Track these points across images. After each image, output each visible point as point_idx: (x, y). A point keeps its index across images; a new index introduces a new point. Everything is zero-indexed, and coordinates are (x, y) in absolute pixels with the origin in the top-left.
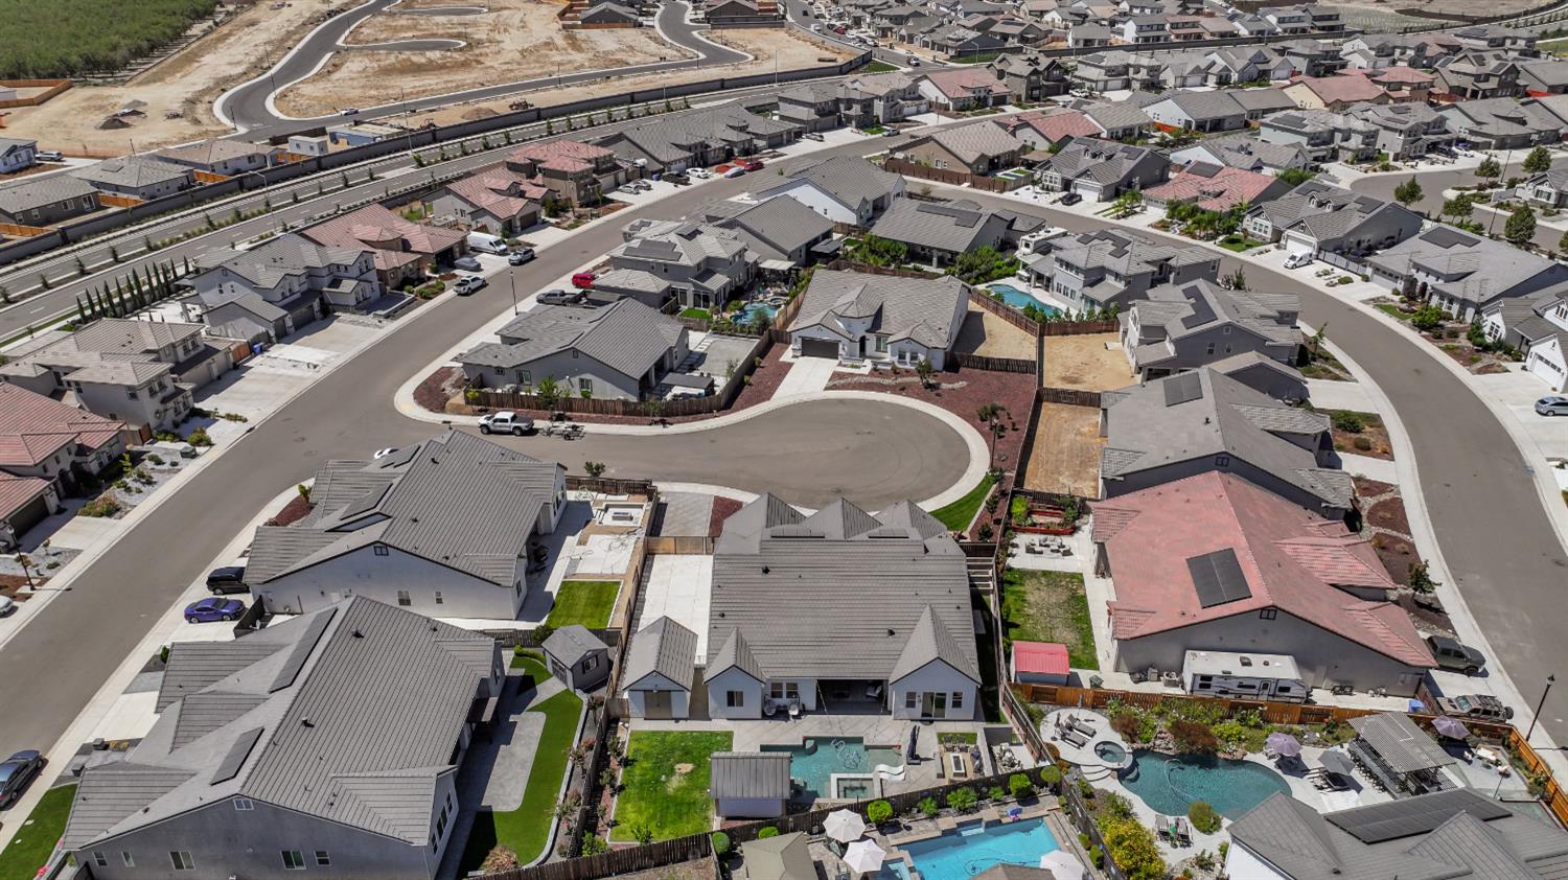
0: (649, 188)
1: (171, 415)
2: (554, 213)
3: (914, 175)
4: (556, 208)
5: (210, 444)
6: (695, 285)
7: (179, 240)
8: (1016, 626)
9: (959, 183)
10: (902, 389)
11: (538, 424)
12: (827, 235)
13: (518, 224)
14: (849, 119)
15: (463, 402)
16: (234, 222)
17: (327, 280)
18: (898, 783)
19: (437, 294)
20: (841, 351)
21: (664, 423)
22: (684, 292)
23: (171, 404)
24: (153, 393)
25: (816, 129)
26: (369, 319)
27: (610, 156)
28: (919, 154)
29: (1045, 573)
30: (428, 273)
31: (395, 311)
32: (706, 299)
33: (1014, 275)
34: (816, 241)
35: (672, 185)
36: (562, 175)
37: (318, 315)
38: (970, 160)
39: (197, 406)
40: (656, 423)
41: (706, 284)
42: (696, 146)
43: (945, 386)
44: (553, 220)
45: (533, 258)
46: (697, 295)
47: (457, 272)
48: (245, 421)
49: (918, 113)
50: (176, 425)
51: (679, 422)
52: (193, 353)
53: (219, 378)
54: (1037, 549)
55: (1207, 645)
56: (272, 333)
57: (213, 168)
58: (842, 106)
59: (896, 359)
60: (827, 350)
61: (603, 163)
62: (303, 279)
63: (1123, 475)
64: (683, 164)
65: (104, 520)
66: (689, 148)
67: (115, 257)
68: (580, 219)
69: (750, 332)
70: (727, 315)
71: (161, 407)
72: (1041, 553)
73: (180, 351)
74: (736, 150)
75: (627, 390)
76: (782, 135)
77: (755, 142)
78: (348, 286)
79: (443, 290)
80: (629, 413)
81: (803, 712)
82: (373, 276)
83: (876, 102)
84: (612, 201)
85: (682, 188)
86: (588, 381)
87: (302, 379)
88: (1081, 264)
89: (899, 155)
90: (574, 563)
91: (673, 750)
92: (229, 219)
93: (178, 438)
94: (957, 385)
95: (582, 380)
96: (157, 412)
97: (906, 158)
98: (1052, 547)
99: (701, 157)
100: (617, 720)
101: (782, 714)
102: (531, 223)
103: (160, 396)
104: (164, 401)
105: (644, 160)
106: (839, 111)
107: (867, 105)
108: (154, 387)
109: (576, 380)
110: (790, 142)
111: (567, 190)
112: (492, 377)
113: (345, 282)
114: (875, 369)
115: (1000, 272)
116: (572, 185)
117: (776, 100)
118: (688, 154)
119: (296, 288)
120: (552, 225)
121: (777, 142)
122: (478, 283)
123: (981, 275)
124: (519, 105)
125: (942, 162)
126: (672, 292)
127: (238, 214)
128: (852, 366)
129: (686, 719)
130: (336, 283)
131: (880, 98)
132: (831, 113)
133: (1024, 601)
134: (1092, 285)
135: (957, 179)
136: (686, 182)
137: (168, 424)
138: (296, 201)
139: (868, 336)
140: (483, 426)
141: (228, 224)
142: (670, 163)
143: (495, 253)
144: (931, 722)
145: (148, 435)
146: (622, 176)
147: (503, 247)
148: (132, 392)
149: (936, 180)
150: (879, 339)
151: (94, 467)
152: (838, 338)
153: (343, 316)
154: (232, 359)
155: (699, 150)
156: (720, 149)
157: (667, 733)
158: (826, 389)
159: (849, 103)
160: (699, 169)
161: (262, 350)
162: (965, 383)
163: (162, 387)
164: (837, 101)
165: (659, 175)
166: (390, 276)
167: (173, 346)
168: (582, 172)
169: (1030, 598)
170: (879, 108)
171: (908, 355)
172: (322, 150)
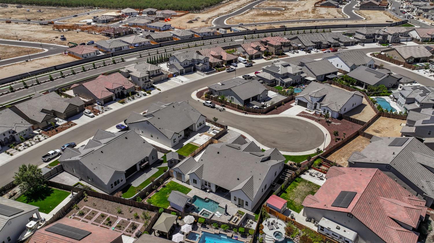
0: (298, 53)
1: (146, 86)
2: (266, 55)
3: (385, 60)
4: (267, 54)
5: (150, 94)
6: (281, 80)
7: (181, 49)
8: (286, 193)
9: (399, 65)
10: (318, 121)
11: (217, 106)
12: (335, 73)
13: (254, 57)
14: (377, 40)
15: (204, 97)
16: (194, 47)
17: (196, 63)
18: (217, 217)
19: (222, 71)
20: (308, 106)
21: (246, 113)
22: (278, 81)
23: (147, 83)
24: (143, 80)
25: (363, 42)
26: (203, 74)
27: (290, 42)
28: (390, 54)
29: (310, 182)
30: (224, 65)
31: (210, 73)
32: (283, 84)
33: (389, 96)
34: (329, 74)
35: (305, 52)
36: (272, 46)
37: (192, 71)
38: (406, 58)
39: (153, 85)
40: (244, 113)
41: (283, 80)
42: (318, 43)
43: (333, 123)
44: (265, 57)
45: (252, 66)
46: (281, 83)
47: (231, 66)
48: (160, 90)
49: (407, 41)
50: (147, 88)
51: (249, 114)
52: (158, 74)
53: (163, 80)
54: (313, 175)
55: (330, 218)
56: (179, 73)
57: (199, 34)
58: (376, 36)
59: (322, 112)
60: (304, 104)
61: (287, 44)
62: (191, 61)
63: (355, 162)
64: (312, 47)
65: (121, 104)
66: (315, 43)
67: (165, 51)
68: (273, 58)
69: (287, 95)
70: (286, 90)
71: (144, 84)
72: (314, 176)
73: (155, 72)
74: (332, 45)
75: (241, 103)
76: (350, 43)
77: (340, 43)
78: (201, 65)
79: (224, 70)
80: (239, 108)
81: (211, 191)
82: (208, 64)
83: (389, 36)
84: (285, 55)
85: (308, 54)
86: (233, 98)
87: (178, 84)
88: (406, 96)
89: (383, 53)
90: (195, 139)
91: (176, 188)
92: (194, 46)
93: (145, 91)
94: (337, 124)
95: (232, 98)
96: (143, 84)
97: (385, 54)
98: (318, 176)
99: (319, 46)
100: (171, 177)
101: (205, 190)
102: (258, 57)
103: (145, 81)
104: (145, 82)
105: (301, 45)
106: (375, 37)
107: (385, 37)
108: (144, 79)
109: (230, 97)
110: (352, 45)
111: (272, 50)
112: (214, 92)
113: (200, 64)
114: (315, 113)
115: (384, 94)
116: (274, 48)
117: (355, 32)
118: (315, 44)
119: (188, 63)
120: (264, 58)
121: (347, 44)
122: (233, 70)
123: (376, 94)
124: (282, 27)
125: (397, 58)
126: (275, 80)
127: (196, 45)
128: (309, 111)
129: (185, 183)
130: (198, 64)
131: (391, 35)
132: (371, 38)
133: (295, 187)
134: (408, 104)
135: (399, 63)
136: (310, 52)
137: (145, 87)
138: (211, 44)
139: (318, 103)
140: (204, 103)
141: (193, 47)
142: (307, 46)
143: (244, 63)
144: (240, 207)
145: (140, 89)
146: (292, 48)
147: (246, 62)
148: (139, 79)
149: (392, 63)
150: (320, 105)
151: (125, 93)
152: (307, 102)
153: (198, 72)
154: (167, 77)
155: (319, 44)
156: (326, 44)
157: (178, 184)
158: (297, 115)
159: (379, 35)
160: (316, 49)
161: (176, 76)
162: (340, 124)
163: (146, 79)
164: (375, 34)
165: (303, 49)
166: (213, 64)
167: (154, 71)
168: (278, 45)
169: (298, 187)
170: (389, 38)
171: (326, 111)
172: (225, 32)
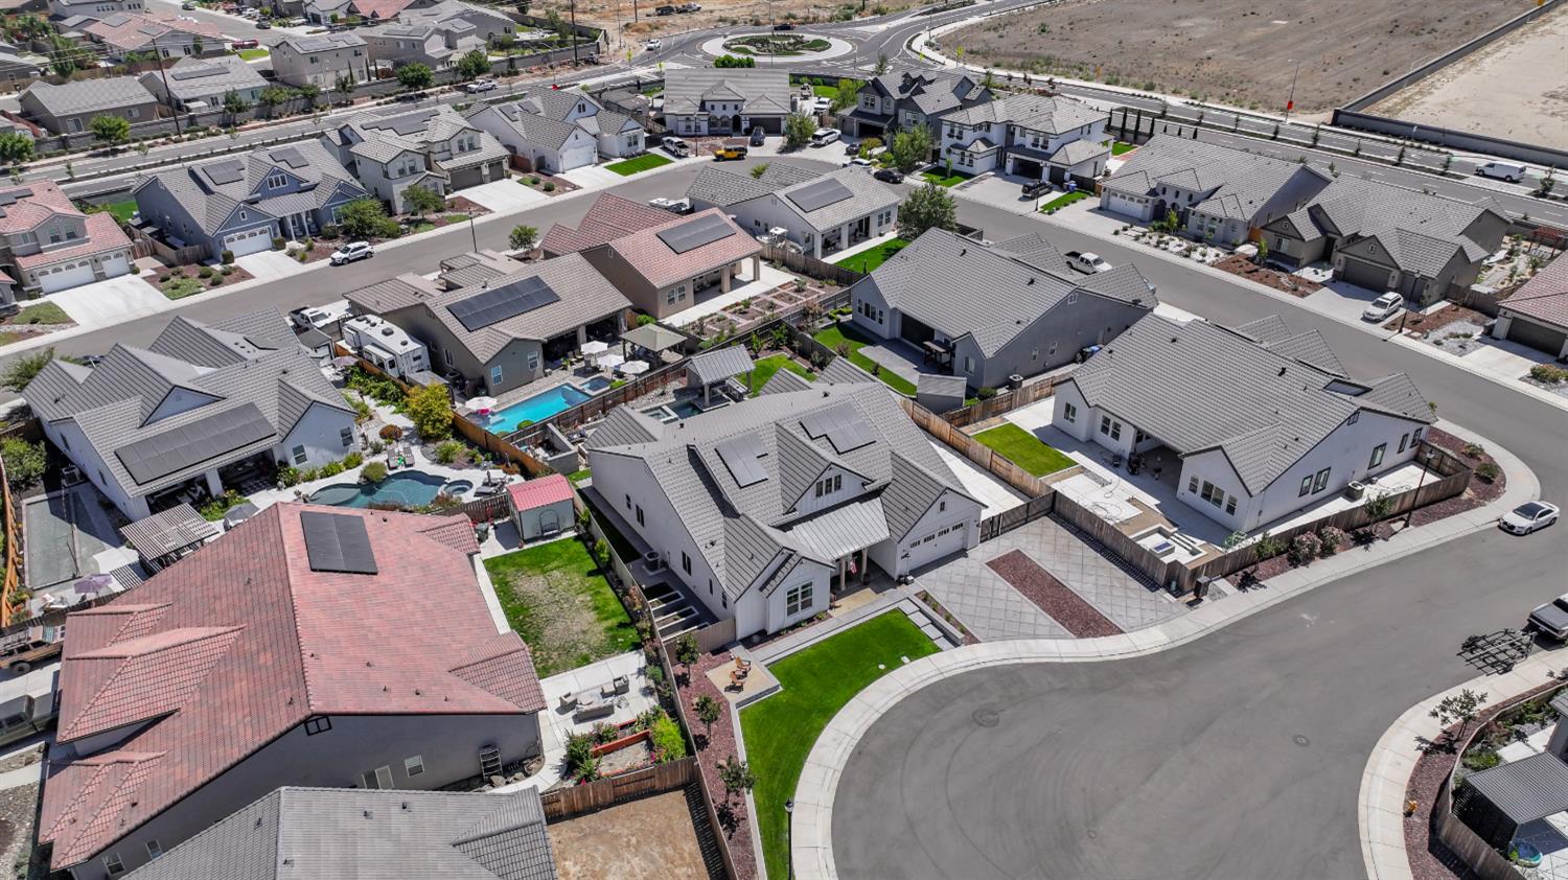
133: (596, 608)
169: (592, 616)
